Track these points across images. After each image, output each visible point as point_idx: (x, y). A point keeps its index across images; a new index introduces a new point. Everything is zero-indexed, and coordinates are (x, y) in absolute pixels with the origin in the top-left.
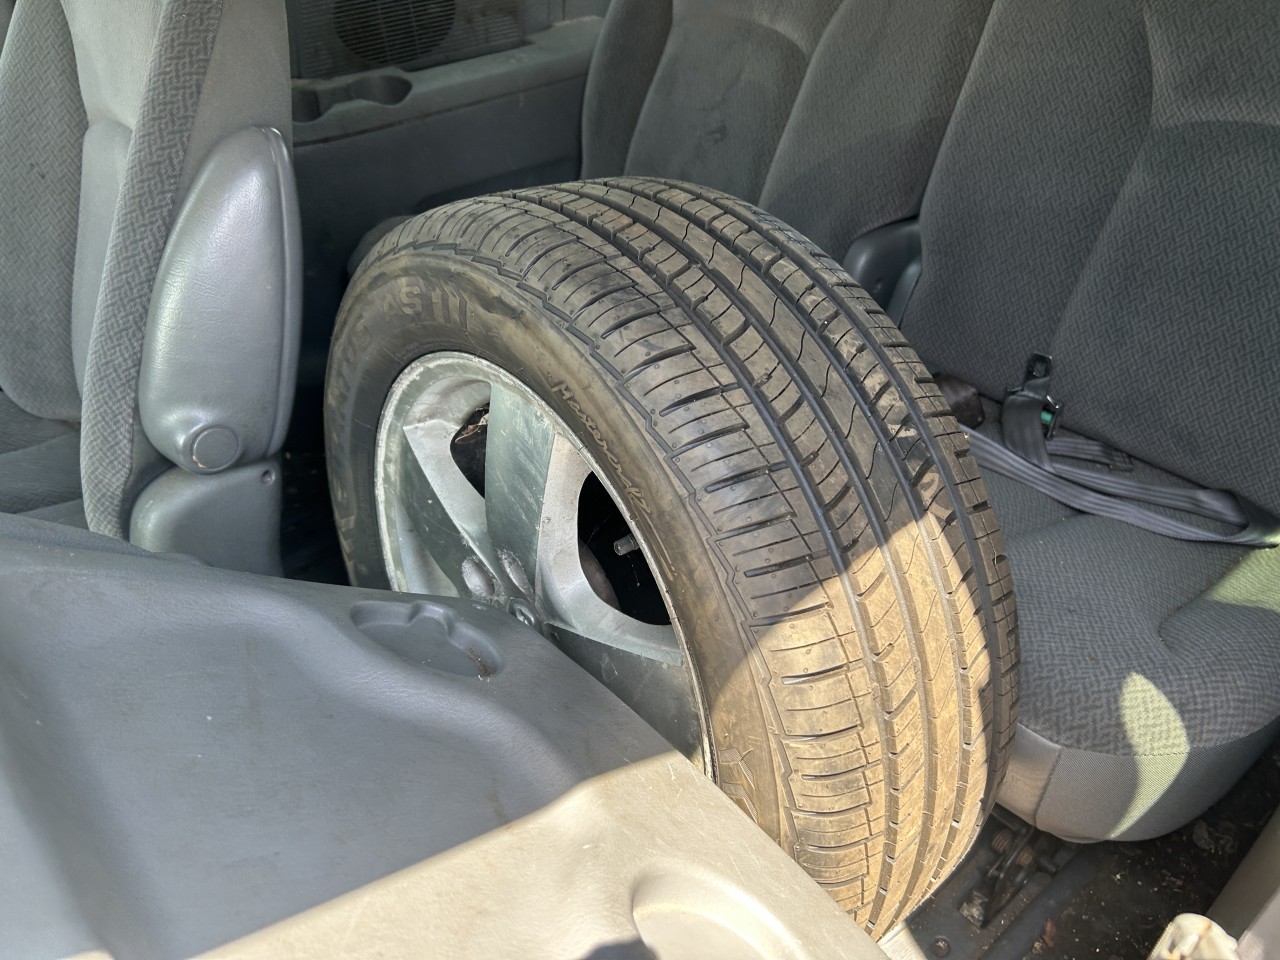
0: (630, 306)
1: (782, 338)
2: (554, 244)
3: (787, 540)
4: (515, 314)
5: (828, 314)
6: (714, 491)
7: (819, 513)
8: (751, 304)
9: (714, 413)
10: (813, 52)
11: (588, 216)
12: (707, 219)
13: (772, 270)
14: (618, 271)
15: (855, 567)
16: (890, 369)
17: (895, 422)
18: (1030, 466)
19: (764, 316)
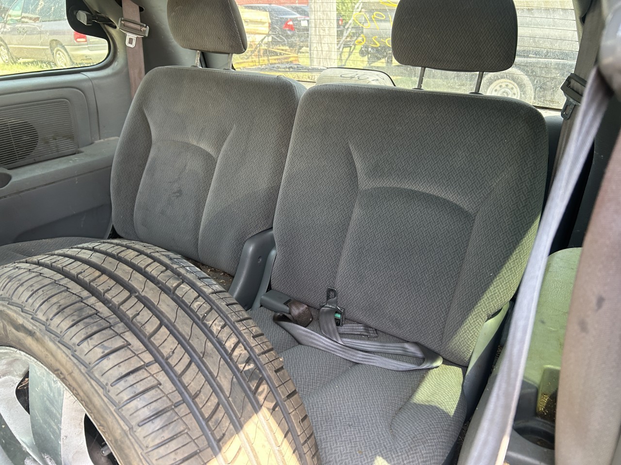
0: (93, 326)
1: (180, 329)
2: (53, 294)
3: (185, 445)
4: (31, 333)
5: (206, 311)
6: (142, 425)
7: (204, 423)
8: (164, 313)
9: (141, 380)
10: (218, 157)
11: (76, 274)
12: (143, 267)
13: (176, 292)
14: (88, 305)
15: (224, 449)
16: (238, 334)
17: (242, 363)
18: (333, 342)
19: (171, 319)
